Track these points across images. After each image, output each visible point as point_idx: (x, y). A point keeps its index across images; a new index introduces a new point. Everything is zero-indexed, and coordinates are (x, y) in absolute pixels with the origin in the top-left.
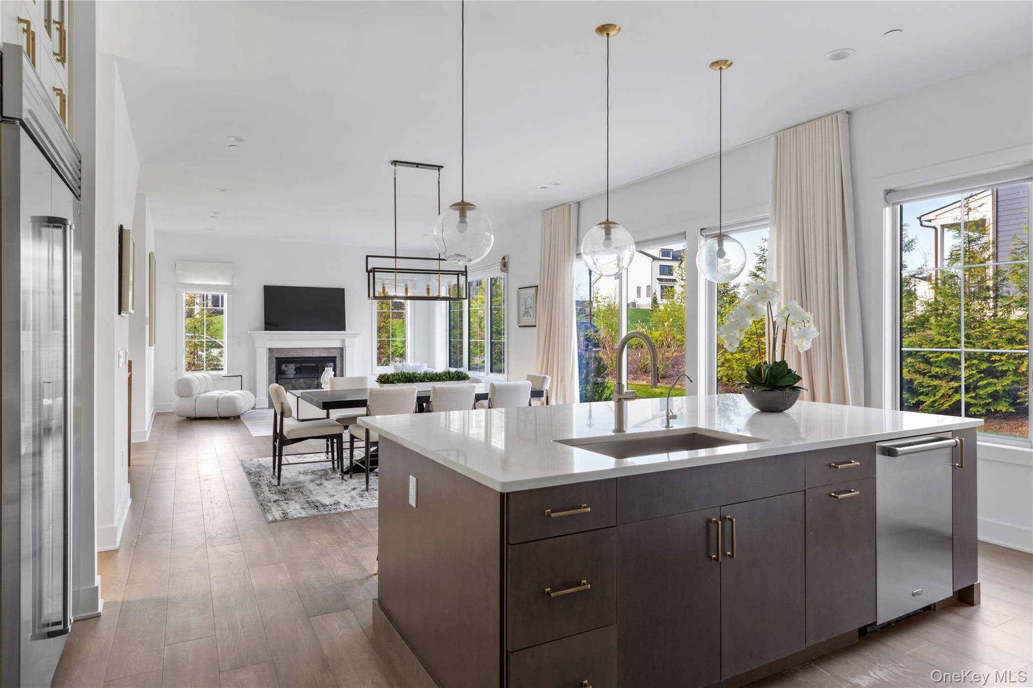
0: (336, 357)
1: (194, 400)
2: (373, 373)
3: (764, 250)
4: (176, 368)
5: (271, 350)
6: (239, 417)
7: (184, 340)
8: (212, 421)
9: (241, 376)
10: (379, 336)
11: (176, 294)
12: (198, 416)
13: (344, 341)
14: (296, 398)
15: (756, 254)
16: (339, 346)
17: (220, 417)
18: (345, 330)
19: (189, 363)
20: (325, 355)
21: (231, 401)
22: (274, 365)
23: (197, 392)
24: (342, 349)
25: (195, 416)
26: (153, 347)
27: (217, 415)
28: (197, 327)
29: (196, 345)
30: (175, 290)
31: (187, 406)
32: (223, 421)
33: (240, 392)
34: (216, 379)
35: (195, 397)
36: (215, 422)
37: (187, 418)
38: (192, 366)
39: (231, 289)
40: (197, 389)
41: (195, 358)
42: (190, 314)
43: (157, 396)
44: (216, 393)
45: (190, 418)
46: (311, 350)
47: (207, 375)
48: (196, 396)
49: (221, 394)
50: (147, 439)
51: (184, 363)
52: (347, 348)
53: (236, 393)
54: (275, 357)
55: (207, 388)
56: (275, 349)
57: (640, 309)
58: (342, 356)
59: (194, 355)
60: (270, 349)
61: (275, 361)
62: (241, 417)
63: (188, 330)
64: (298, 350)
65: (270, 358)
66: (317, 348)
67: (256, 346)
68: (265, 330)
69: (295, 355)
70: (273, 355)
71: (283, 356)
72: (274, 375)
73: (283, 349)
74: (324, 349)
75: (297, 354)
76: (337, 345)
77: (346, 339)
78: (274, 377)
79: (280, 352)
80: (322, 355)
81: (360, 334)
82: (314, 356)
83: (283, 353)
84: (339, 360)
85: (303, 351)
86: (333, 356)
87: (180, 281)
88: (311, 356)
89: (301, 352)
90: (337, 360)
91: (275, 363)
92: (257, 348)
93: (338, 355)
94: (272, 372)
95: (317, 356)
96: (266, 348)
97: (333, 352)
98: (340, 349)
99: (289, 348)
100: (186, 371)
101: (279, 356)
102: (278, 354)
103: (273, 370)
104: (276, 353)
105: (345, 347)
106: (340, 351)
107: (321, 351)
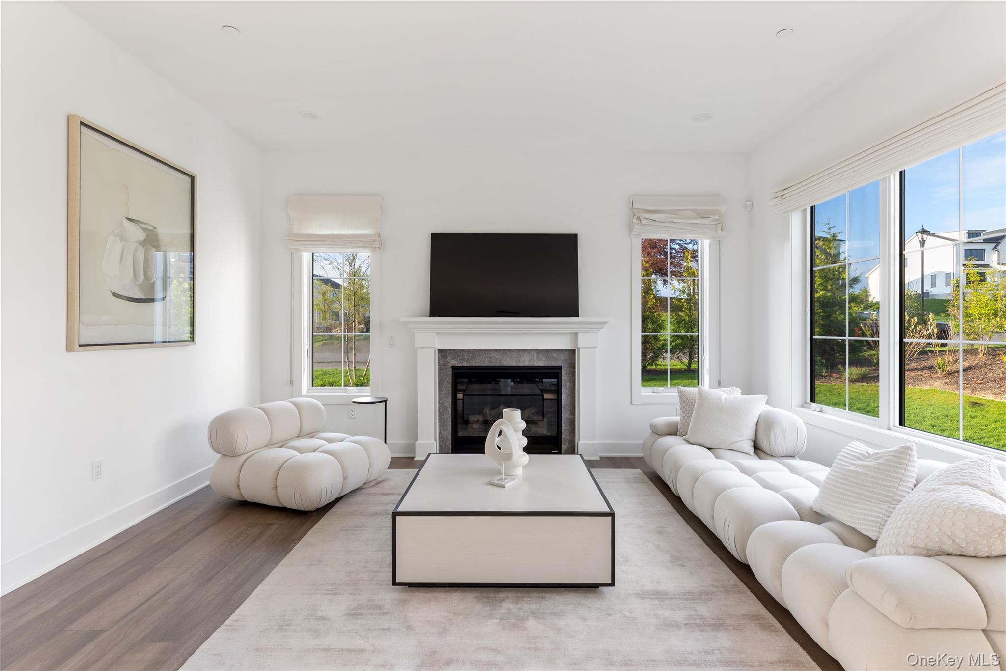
0: (560, 368)
1: (240, 465)
2: (633, 403)
4: (291, 382)
5: (443, 353)
9: (385, 401)
10: (644, 329)
11: (292, 253)
12: (248, 499)
13: (575, 336)
16: (568, 346)
17: (285, 508)
18: (577, 316)
20: (541, 364)
22: (449, 380)
23: (256, 443)
24: (573, 352)
27: (278, 504)
30: (288, 247)
31: (225, 478)
33: (348, 443)
35: (244, 457)
39: (375, 241)
40: (250, 438)
45: (240, 501)
46: (515, 355)
48: (251, 453)
49: (300, 453)
52: (581, 350)
54: (450, 365)
55: (300, 430)
56: (452, 350)
57: (936, 300)
58: (572, 366)
60: (441, 351)
61: (450, 373)
62: (332, 510)
64: (493, 354)
65: (442, 367)
66: (526, 350)
67: (416, 346)
68: (431, 316)
69: (486, 362)
70: (448, 362)
71: (465, 364)
72: (450, 399)
73: (465, 350)
74: (538, 351)
75: (489, 361)
76: (563, 344)
77: (579, 334)
78: (448, 402)
79: (459, 356)
80: (536, 364)
81: (605, 323)
82: (521, 365)
83: (464, 359)
84: (566, 374)
85: (500, 356)
86: (556, 365)
87: (296, 230)
88: (514, 365)
89: (497, 357)
90: (564, 373)
91: (451, 376)
92: (418, 350)
93: (563, 365)
94: (445, 394)
95: (526, 364)
96: (433, 349)
97: (555, 359)
98: (567, 353)
99: (475, 350)
100: (313, 386)
101: (458, 365)
102: (456, 360)
103: (447, 391)
104: (453, 359)
105: (579, 349)
106: (567, 356)
107: (534, 355)
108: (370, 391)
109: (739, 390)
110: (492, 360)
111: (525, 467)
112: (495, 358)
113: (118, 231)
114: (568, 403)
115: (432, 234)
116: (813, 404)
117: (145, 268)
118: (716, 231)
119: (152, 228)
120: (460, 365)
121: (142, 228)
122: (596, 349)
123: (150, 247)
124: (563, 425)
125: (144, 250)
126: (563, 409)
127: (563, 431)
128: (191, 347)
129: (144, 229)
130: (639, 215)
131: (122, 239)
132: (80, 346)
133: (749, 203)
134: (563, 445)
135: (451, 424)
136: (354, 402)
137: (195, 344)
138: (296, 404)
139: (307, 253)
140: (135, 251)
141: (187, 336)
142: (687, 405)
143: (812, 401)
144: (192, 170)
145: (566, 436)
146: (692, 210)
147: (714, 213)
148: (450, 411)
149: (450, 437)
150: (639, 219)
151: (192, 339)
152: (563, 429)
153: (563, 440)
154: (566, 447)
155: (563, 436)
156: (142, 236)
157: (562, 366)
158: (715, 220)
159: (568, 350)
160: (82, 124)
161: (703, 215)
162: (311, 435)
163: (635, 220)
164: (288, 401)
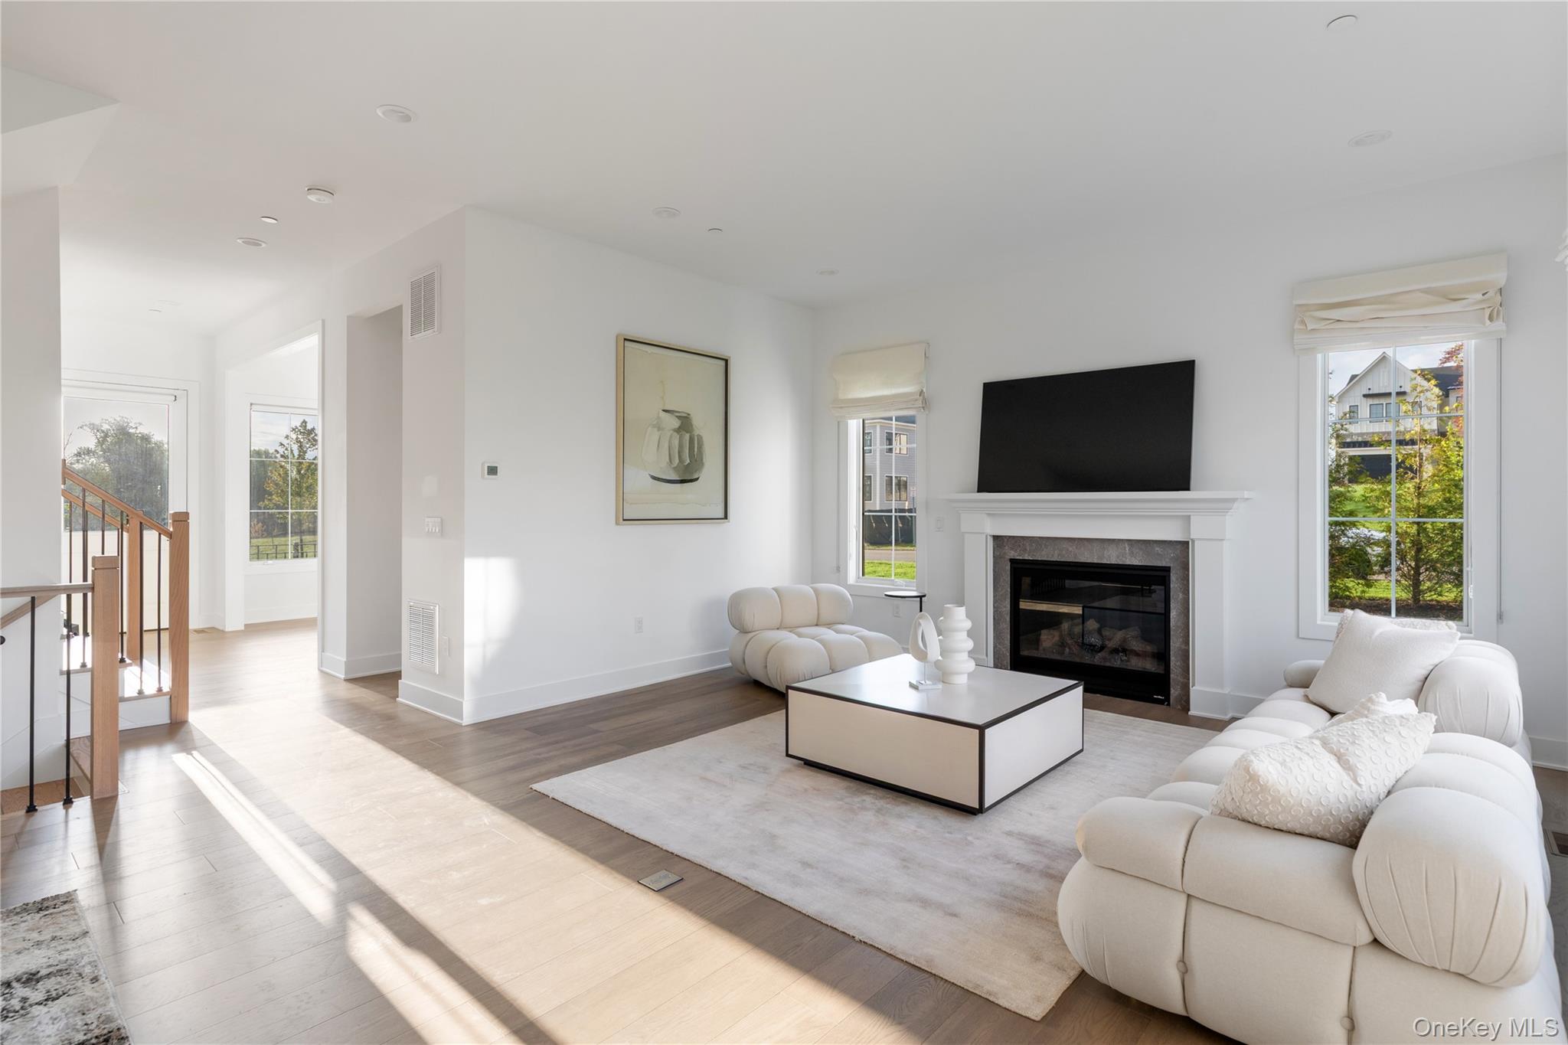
0: (1167, 570)
1: (745, 644)
2: (1301, 636)
4: (838, 569)
5: (998, 541)
10: (1334, 510)
11: (837, 422)
13: (1187, 521)
16: (1176, 536)
18: (1188, 489)
20: (1136, 562)
22: (1007, 578)
23: (763, 623)
24: (1185, 545)
35: (752, 635)
46: (1096, 547)
48: (758, 633)
52: (1196, 543)
54: (1008, 557)
56: (1010, 537)
58: (1185, 567)
60: (996, 538)
61: (1008, 567)
64: (1065, 545)
65: (997, 560)
66: (1114, 540)
67: (963, 530)
68: (979, 491)
69: (1056, 555)
70: (1005, 553)
71: (1027, 557)
72: (1007, 604)
73: (1028, 538)
74: (1131, 542)
75: (1061, 554)
76: (1169, 533)
77: (1192, 517)
78: (1005, 607)
79: (1020, 546)
80: (1128, 562)
81: (1235, 500)
82: (1105, 562)
83: (1026, 549)
84: (1177, 579)
85: (1074, 547)
86: (1161, 565)
87: (842, 396)
88: (1096, 561)
89: (1070, 549)
90: (1173, 577)
91: (1009, 573)
92: (966, 536)
93: (1172, 565)
94: (1002, 595)
95: (1113, 561)
96: (984, 537)
97: (1158, 554)
98: (1179, 547)
99: (1040, 538)
100: (863, 575)
101: (1018, 558)
102: (1016, 551)
103: (1004, 591)
104: (1012, 549)
105: (1193, 541)
106: (1178, 551)
107: (1125, 548)
108: (915, 584)
110: (1064, 552)
111: (970, 675)
112: (1068, 550)
113: (655, 423)
114: (1179, 624)
115: (984, 384)
117: (679, 452)
119: (686, 415)
120: (1021, 558)
121: (677, 416)
122: (1224, 542)
123: (684, 432)
124: (1172, 658)
125: (678, 437)
126: (1172, 633)
127: (1171, 667)
128: (725, 526)
129: (679, 417)
130: (1306, 315)
131: (659, 429)
132: (624, 520)
134: (1172, 689)
135: (1009, 637)
136: (886, 595)
137: (729, 522)
138: (816, 590)
139: (855, 421)
140: (671, 436)
141: (722, 515)
144: (725, 354)
145: (1177, 676)
147: (1478, 286)
148: (1008, 618)
149: (1008, 654)
150: (1302, 322)
151: (726, 517)
152: (1172, 664)
153: (1171, 681)
154: (1177, 693)
155: (1172, 676)
156: (676, 423)
157: (1170, 568)
158: (1479, 301)
159: (1180, 542)
160: (625, 339)
161: (1453, 297)
162: (829, 625)
163: (1296, 326)
164: (812, 588)
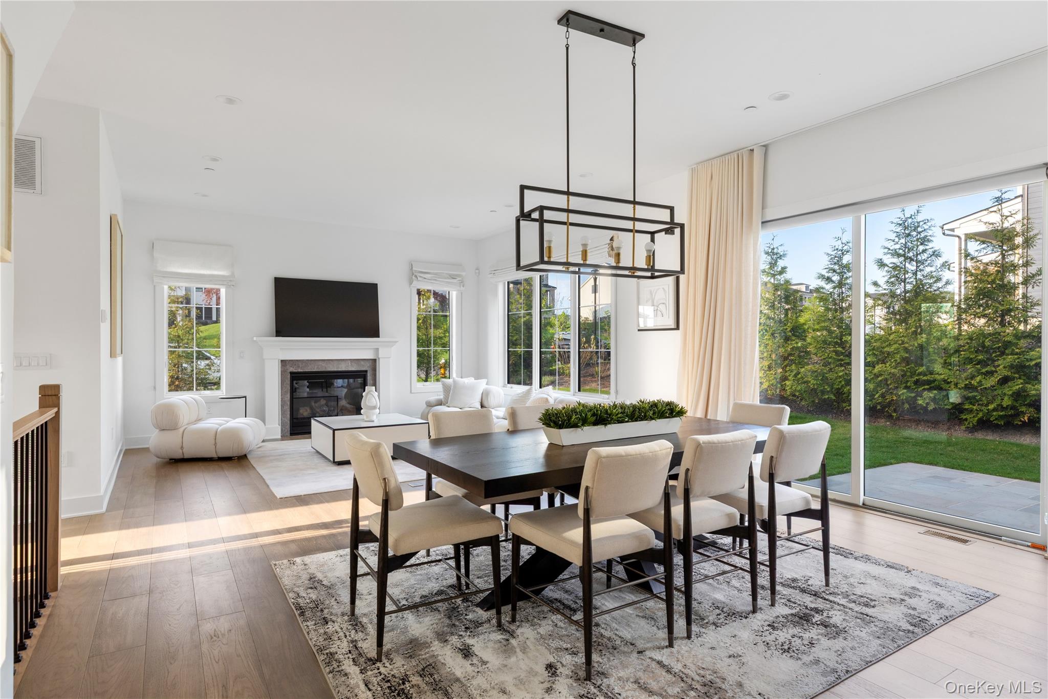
0: (366, 371)
1: (181, 436)
2: (411, 392)
3: (837, 249)
4: (155, 388)
5: (284, 363)
6: (245, 456)
7: (166, 350)
8: (206, 464)
9: (245, 397)
11: (155, 286)
12: (186, 456)
13: (377, 350)
14: (331, 431)
15: (828, 254)
16: (372, 357)
17: (219, 457)
18: (379, 337)
19: (172, 377)
20: (353, 369)
21: (234, 434)
22: (288, 382)
23: (186, 421)
24: (375, 361)
25: (182, 457)
26: (120, 359)
27: (214, 455)
28: (181, 335)
29: (179, 356)
30: (153, 280)
31: (170, 443)
32: (223, 464)
33: (243, 420)
34: (210, 402)
35: (181, 430)
36: (211, 463)
37: (171, 459)
38: (178, 383)
39: (230, 281)
40: (185, 417)
41: (178, 371)
42: (172, 323)
43: (127, 424)
44: (213, 423)
45: (175, 459)
46: (336, 363)
47: (196, 397)
48: (184, 427)
49: (220, 425)
50: (104, 510)
51: (165, 379)
52: (381, 359)
53: (239, 423)
54: (289, 371)
55: (198, 416)
56: (290, 360)
58: (374, 370)
59: (178, 367)
60: (282, 361)
61: (289, 376)
62: (249, 457)
63: (171, 340)
64: (320, 363)
65: (283, 373)
66: (344, 360)
67: (264, 358)
68: (276, 336)
69: (314, 368)
70: (287, 369)
71: (299, 370)
72: (289, 396)
73: (300, 360)
74: (352, 361)
75: (317, 368)
76: (369, 355)
77: (379, 349)
78: (287, 397)
79: (295, 364)
80: (350, 369)
81: (396, 342)
82: (340, 370)
83: (299, 366)
85: (325, 364)
86: (363, 369)
87: (158, 268)
88: (335, 370)
89: (323, 365)
90: (369, 375)
91: (289, 379)
92: (266, 360)
93: (368, 369)
94: (285, 391)
95: (343, 370)
96: (277, 360)
97: (363, 365)
98: (372, 361)
99: (307, 360)
100: (170, 391)
101: (294, 371)
102: (294, 368)
103: (286, 389)
104: (291, 367)
105: (379, 359)
106: (371, 363)
107: (349, 363)
109: (473, 379)
110: (320, 367)
112: (321, 365)
115: (274, 278)
116: (509, 385)
118: (460, 287)
120: (296, 371)
122: (391, 359)
130: (416, 274)
133: (477, 271)
136: (221, 398)
137: (121, 355)
138: (194, 399)
142: (447, 389)
143: (508, 383)
146: (446, 274)
147: (459, 276)
148: (289, 403)
149: (289, 422)
150: (416, 276)
158: (459, 280)
161: (453, 277)
163: (414, 277)
